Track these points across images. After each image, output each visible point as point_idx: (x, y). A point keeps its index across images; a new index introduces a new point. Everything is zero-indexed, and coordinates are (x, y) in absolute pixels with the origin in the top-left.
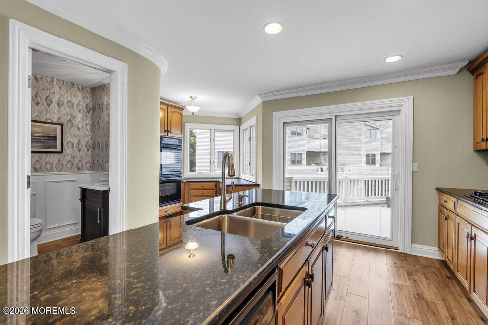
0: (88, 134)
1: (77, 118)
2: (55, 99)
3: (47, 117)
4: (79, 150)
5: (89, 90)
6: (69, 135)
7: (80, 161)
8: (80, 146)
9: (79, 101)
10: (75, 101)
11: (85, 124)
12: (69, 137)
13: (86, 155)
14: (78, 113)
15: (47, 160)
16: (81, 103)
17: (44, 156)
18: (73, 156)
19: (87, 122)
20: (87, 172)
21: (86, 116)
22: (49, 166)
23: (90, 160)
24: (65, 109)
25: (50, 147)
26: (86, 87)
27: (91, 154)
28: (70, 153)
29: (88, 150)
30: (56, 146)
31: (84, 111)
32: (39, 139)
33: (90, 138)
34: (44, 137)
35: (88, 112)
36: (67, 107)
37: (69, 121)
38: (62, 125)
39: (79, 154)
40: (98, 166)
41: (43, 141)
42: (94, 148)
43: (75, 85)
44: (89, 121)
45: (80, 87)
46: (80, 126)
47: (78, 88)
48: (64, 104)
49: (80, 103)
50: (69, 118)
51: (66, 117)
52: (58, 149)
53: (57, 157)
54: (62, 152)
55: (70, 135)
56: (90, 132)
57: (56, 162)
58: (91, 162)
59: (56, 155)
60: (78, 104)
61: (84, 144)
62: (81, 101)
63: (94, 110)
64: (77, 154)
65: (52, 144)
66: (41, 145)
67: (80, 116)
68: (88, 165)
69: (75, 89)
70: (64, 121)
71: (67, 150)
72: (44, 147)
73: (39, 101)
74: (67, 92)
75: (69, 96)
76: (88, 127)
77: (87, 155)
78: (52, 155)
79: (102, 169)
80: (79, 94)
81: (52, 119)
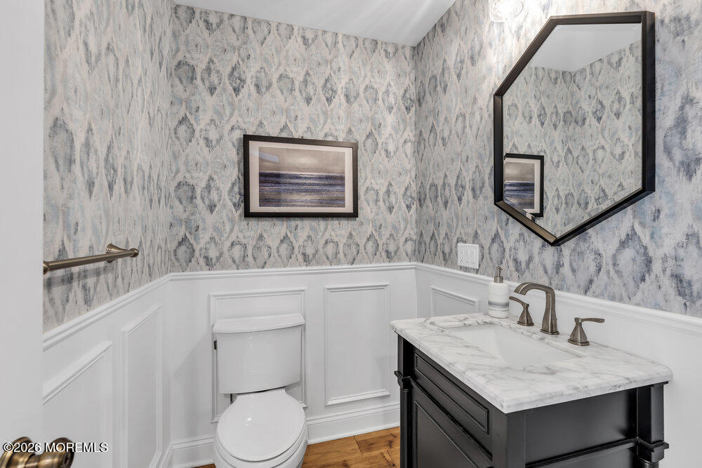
0: (408, 166)
1: (385, 126)
2: (341, 84)
3: (326, 130)
4: (391, 209)
5: (408, 53)
6: (368, 171)
7: (391, 235)
8: (393, 199)
9: (389, 85)
10: (381, 84)
11: (402, 141)
12: (369, 176)
13: (404, 222)
14: (386, 113)
15: (327, 236)
16: (393, 89)
17: (322, 223)
18: (378, 224)
19: (405, 136)
20: (406, 263)
21: (404, 121)
22: (330, 249)
23: (412, 232)
24: (361, 108)
25: (331, 202)
26: (403, 47)
27: (414, 217)
28: (371, 216)
29: (409, 207)
30: (343, 199)
31: (399, 109)
32: (310, 184)
33: (413, 176)
34: (320, 178)
35: (408, 109)
36: (365, 102)
37: (370, 135)
38: (355, 148)
39: (391, 218)
40: (432, 249)
41: (317, 188)
42: (421, 201)
43: (379, 45)
44: (409, 134)
45: (391, 50)
46: (391, 148)
47: (386, 51)
48: (358, 95)
49: (390, 89)
50: (369, 127)
51: (363, 125)
52: (348, 208)
53: (345, 226)
54: (354, 215)
55: (372, 171)
56: (413, 161)
57: (345, 241)
58: (414, 237)
59: (344, 222)
60: (387, 92)
61: (401, 192)
62: (392, 84)
63: (420, 101)
64: (385, 219)
65: (335, 195)
66: (315, 197)
67: (390, 120)
68: (410, 247)
69: (379, 56)
70: (359, 137)
71: (366, 210)
72: (321, 203)
73: (312, 93)
74: (364, 65)
75: (369, 74)
76: (409, 148)
77: (406, 220)
78: (335, 222)
79: (445, 259)
80: (388, 66)
81: (336, 134)
